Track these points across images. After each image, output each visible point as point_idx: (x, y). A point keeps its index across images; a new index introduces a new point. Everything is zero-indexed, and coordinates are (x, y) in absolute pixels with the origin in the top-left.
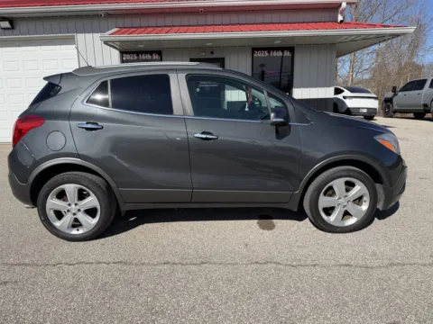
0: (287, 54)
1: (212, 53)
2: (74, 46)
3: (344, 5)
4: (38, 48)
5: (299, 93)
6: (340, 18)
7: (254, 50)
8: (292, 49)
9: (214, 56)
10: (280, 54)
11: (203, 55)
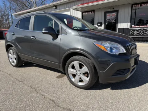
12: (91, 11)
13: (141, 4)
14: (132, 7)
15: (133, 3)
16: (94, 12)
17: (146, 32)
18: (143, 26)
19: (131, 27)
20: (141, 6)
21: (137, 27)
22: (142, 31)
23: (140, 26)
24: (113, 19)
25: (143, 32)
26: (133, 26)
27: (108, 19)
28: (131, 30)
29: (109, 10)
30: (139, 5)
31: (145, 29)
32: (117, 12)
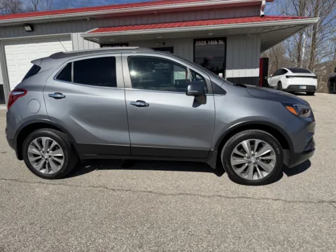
0: (221, 42)
1: (164, 44)
2: (71, 42)
3: (264, 2)
4: (49, 43)
5: (230, 73)
6: (262, 13)
7: (195, 41)
8: (224, 39)
9: (165, 46)
10: (216, 43)
11: (157, 45)
13: (208, 40)
14: (194, 43)
15: (195, 37)
20: (207, 43)
30: (205, 42)
32: (171, 49)
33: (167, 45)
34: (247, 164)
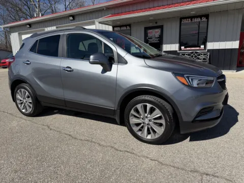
0: (204, 19)
1: (156, 23)
2: (95, 26)
8: (207, 16)
10: (199, 20)
12: (126, 26)
13: (192, 18)
14: (181, 21)
15: (182, 16)
16: (130, 27)
17: (199, 57)
18: (195, 48)
19: (180, 49)
20: (192, 20)
21: (187, 49)
22: (194, 54)
23: (192, 48)
24: (156, 38)
25: (196, 57)
26: (183, 48)
27: (149, 38)
28: (181, 54)
29: (151, 25)
30: (190, 20)
31: (197, 53)
32: (161, 27)
33: (159, 24)
34: (142, 125)
